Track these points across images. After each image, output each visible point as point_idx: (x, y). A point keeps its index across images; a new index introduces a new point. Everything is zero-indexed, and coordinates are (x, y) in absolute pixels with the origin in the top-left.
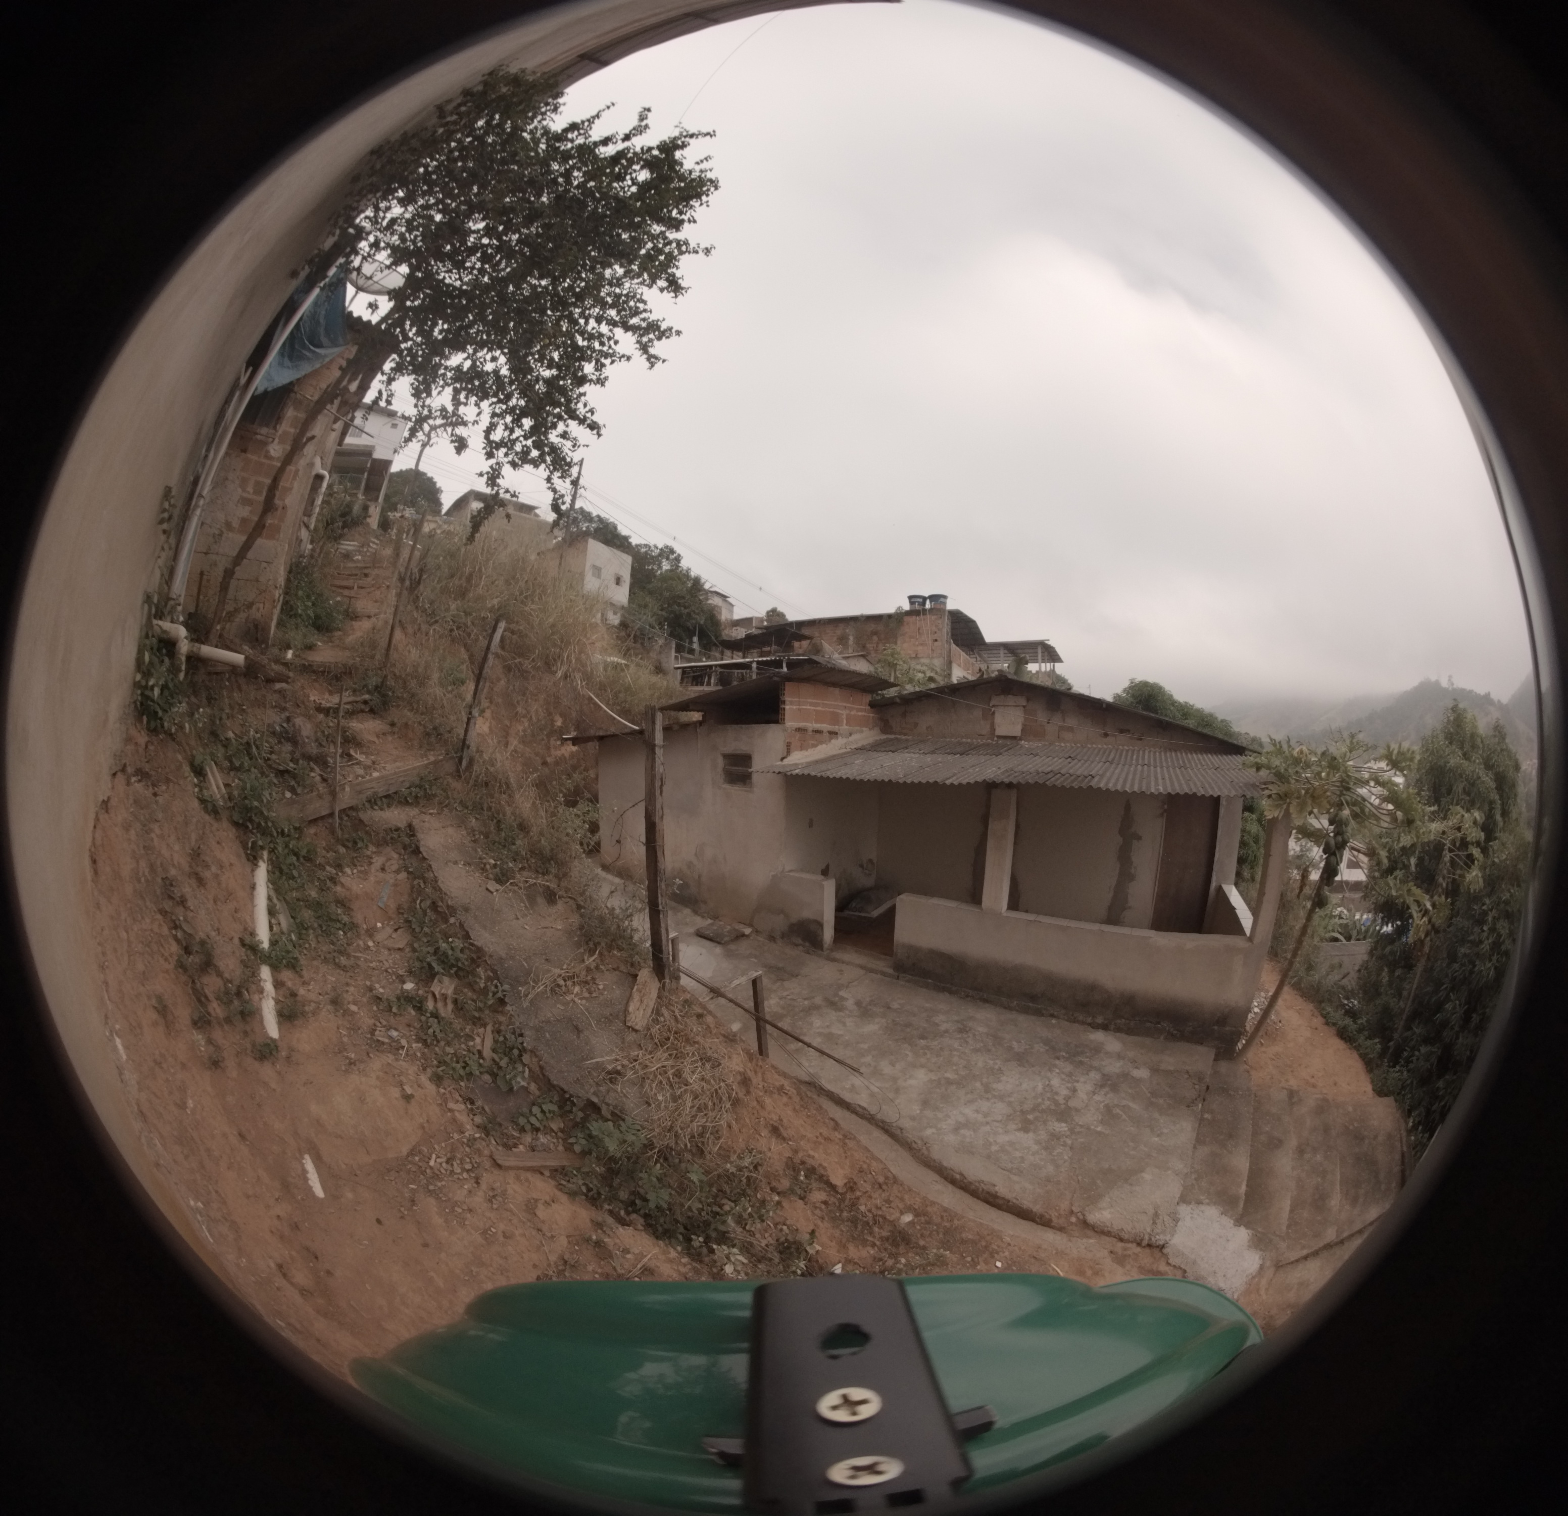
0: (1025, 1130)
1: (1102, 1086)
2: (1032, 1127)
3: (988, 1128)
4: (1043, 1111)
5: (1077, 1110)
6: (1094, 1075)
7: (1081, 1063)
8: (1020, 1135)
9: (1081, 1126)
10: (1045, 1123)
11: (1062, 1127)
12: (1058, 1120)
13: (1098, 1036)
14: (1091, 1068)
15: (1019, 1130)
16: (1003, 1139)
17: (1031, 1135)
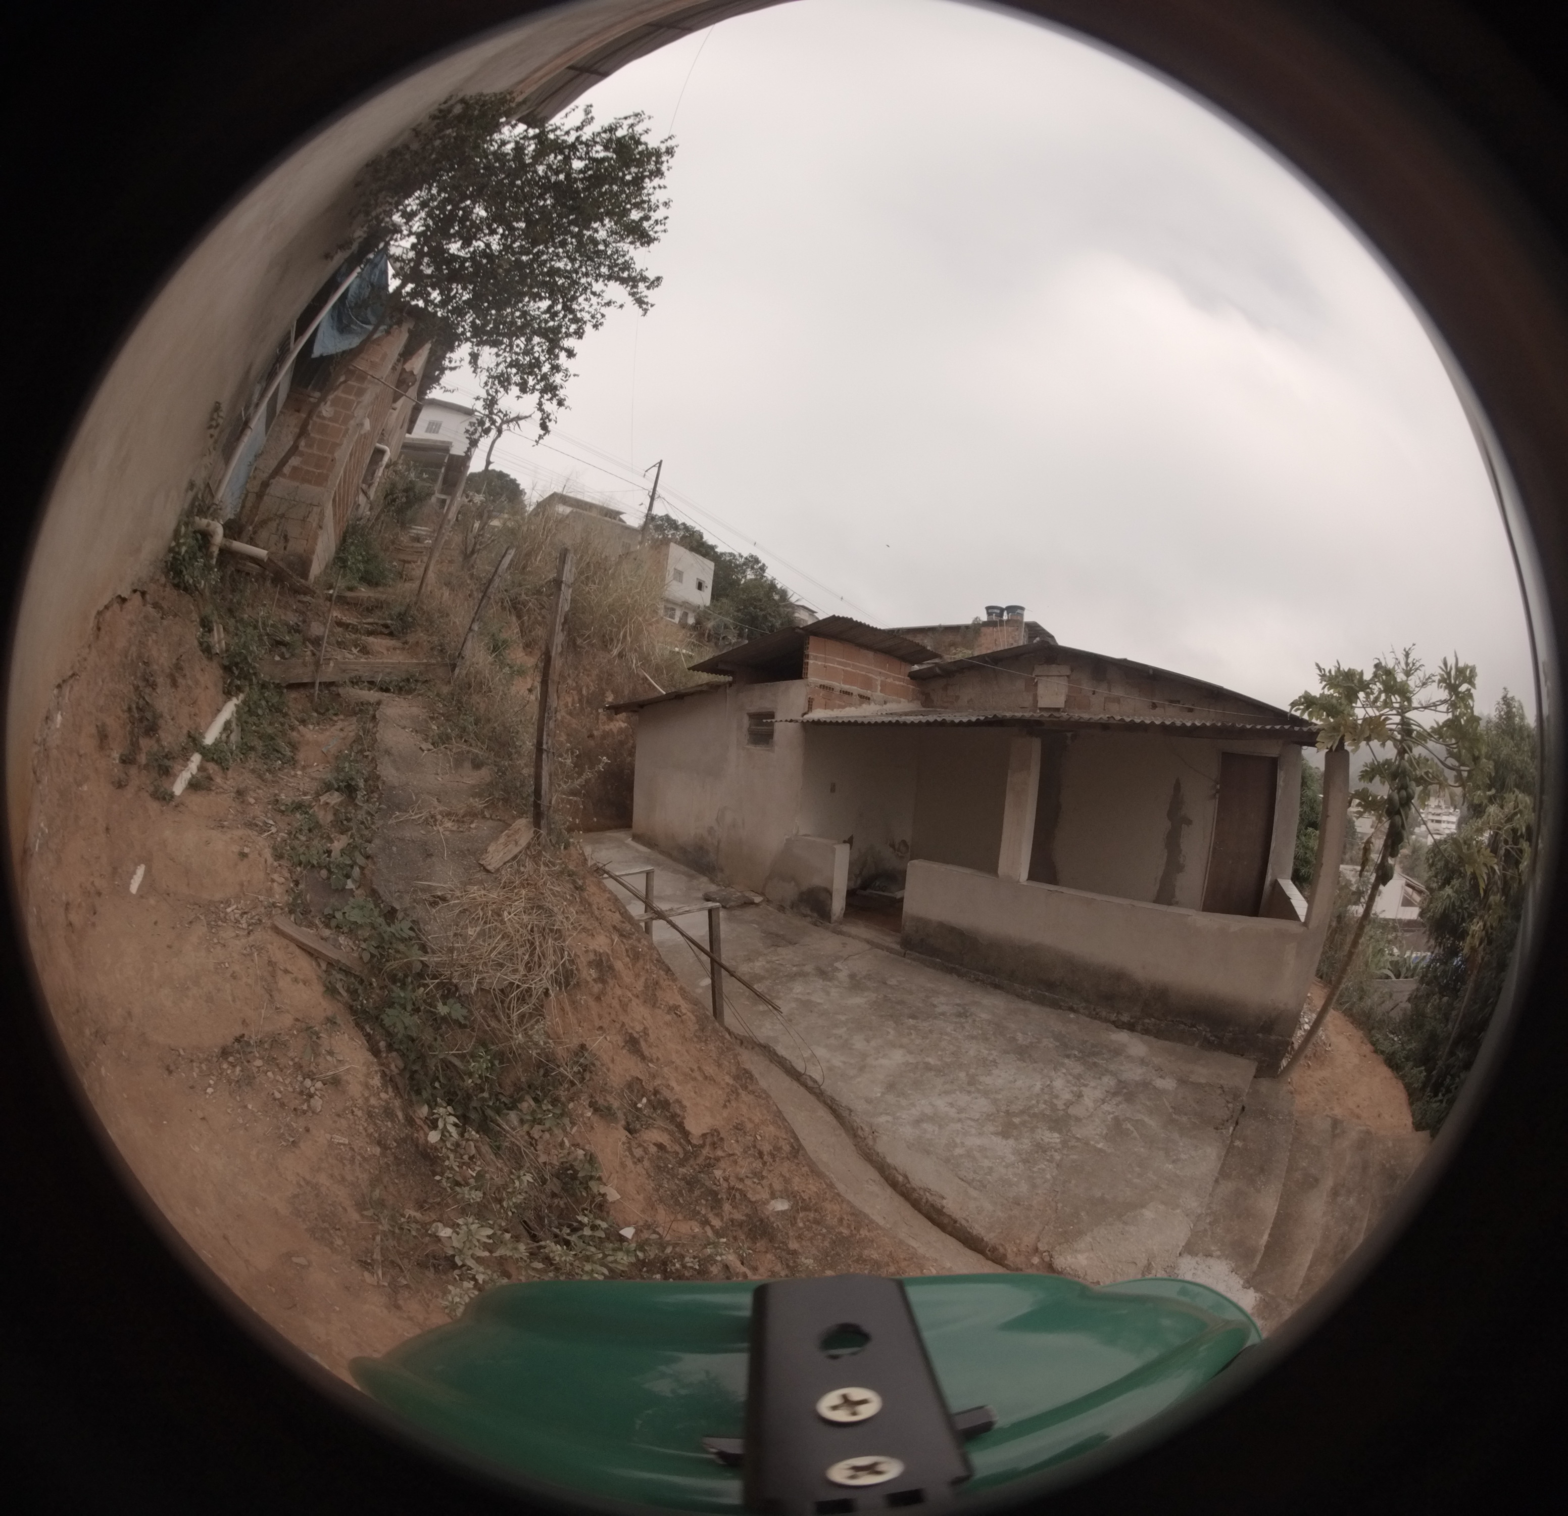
0: (1005, 1135)
1: (1115, 1094)
2: (1015, 1133)
3: (958, 1126)
4: (1035, 1115)
5: (1078, 1119)
6: (1108, 1081)
7: (1095, 1064)
8: (998, 1140)
9: (1078, 1139)
10: (1033, 1130)
11: (1054, 1138)
12: (1051, 1129)
13: (1122, 1037)
14: (1107, 1071)
15: (996, 1134)
16: (974, 1141)
17: (1011, 1142)
